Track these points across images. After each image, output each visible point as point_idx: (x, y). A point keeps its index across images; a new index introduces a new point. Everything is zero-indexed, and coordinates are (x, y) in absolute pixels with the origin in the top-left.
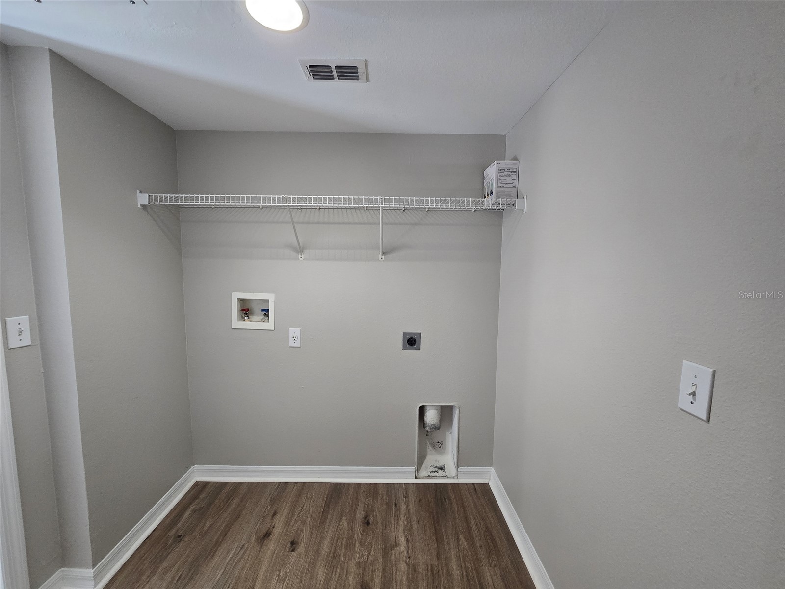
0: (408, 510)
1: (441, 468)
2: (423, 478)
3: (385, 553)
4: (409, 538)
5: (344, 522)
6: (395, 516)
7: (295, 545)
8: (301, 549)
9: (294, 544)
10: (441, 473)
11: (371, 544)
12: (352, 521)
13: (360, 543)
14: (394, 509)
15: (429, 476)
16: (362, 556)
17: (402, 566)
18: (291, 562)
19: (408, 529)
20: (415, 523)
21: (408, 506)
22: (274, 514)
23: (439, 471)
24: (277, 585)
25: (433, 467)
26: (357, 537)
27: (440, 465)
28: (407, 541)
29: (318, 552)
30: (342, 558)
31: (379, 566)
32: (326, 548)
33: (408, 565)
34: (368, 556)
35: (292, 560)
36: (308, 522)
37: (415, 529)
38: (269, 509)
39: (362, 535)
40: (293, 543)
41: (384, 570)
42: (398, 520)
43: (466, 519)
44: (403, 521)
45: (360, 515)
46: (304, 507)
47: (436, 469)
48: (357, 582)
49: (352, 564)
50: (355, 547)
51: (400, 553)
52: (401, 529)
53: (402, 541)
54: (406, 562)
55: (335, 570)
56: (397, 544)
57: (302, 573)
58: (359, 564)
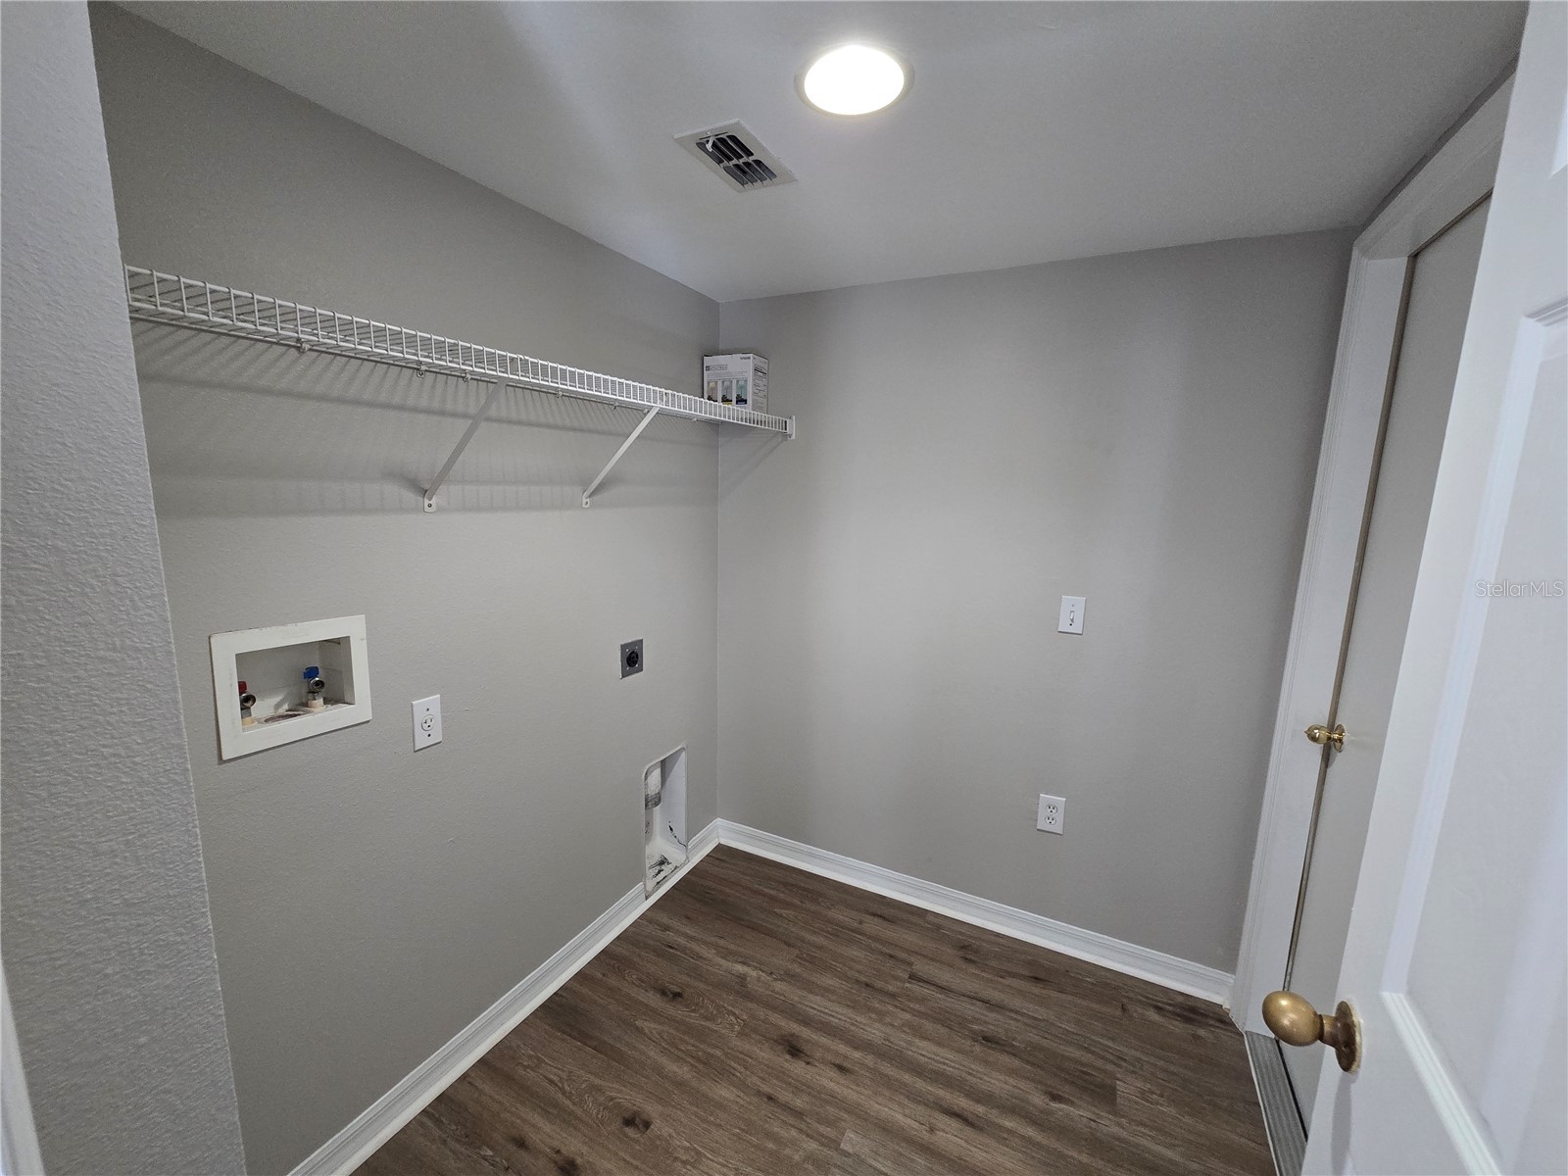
0: (692, 938)
1: (662, 863)
2: (653, 892)
3: (749, 996)
4: (740, 959)
5: (648, 1026)
6: (693, 958)
7: (638, 1119)
8: (651, 1109)
9: (634, 1121)
10: (667, 869)
11: (718, 1007)
12: (653, 1014)
13: (707, 1018)
14: (679, 953)
15: (658, 883)
16: (732, 1025)
17: (779, 986)
18: (670, 1136)
19: (727, 954)
20: (722, 942)
21: (686, 936)
22: (521, 1143)
23: (663, 867)
24: (705, 1169)
25: (652, 867)
26: (694, 1019)
27: (657, 859)
28: (744, 963)
29: (680, 1084)
30: (718, 1053)
31: (761, 1013)
32: (682, 1071)
33: (782, 980)
34: (737, 1017)
35: (666, 1131)
36: (597, 1081)
37: (733, 947)
38: (490, 1153)
39: (693, 1011)
40: (629, 1122)
41: (774, 1009)
42: (701, 957)
43: (756, 892)
44: (708, 953)
45: (653, 999)
46: (555, 1078)
47: (658, 868)
48: (771, 1049)
49: (738, 1043)
50: (709, 1028)
51: (758, 979)
52: (723, 962)
53: (740, 968)
54: (776, 980)
55: (732, 1070)
56: (742, 978)
57: (705, 1121)
58: (741, 1034)
